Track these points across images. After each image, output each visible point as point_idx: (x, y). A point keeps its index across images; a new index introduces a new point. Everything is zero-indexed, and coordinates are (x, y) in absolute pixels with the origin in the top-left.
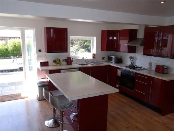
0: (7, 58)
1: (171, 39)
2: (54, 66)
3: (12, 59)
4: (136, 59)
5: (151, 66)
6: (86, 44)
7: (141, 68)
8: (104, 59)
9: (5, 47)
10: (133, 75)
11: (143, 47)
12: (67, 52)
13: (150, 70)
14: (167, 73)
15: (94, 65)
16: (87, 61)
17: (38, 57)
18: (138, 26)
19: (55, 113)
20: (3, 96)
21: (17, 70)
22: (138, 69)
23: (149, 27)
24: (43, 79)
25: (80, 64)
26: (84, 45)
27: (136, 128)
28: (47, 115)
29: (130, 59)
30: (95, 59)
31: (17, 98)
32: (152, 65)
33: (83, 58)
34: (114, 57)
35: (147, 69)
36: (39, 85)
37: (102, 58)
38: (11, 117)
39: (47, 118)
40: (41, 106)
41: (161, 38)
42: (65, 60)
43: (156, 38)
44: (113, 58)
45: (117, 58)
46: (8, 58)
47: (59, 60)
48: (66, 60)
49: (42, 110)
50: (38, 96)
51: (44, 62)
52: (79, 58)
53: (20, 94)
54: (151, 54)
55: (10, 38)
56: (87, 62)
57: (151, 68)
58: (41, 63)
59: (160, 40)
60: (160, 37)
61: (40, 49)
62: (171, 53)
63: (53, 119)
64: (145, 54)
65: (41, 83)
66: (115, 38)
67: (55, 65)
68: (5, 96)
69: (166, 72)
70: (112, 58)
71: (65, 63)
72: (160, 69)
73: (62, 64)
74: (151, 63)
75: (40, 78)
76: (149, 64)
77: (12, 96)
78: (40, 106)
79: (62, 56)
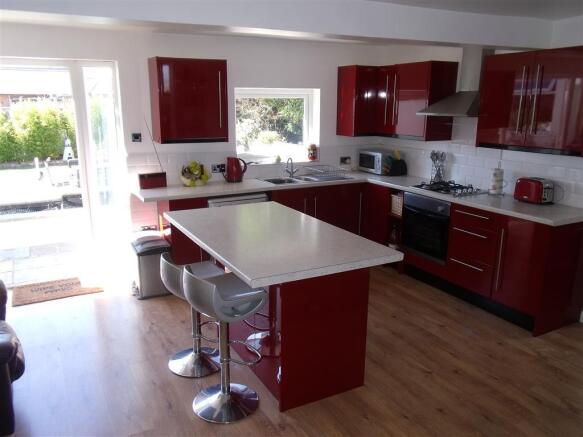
0: (13, 165)
1: (567, 93)
2: (185, 186)
3: (37, 169)
4: (452, 158)
5: (502, 180)
6: (282, 113)
7: (470, 190)
8: (348, 161)
9: (3, 128)
10: (443, 211)
11: (476, 120)
12: (226, 140)
13: (498, 195)
14: (551, 203)
15: (315, 181)
16: (292, 169)
17: (132, 157)
18: (459, 51)
19: (200, 333)
20: (22, 287)
21: (54, 205)
22: (459, 191)
23: (497, 52)
24: (149, 229)
25: (269, 181)
26: (275, 118)
27: (456, 372)
28: (171, 343)
29: (434, 161)
30: (316, 164)
31: (67, 292)
32: (505, 177)
33: (279, 160)
34: (378, 156)
35: (488, 193)
36: (140, 249)
37: (339, 160)
38: (58, 349)
39: (173, 350)
40: (148, 315)
41: (536, 91)
42: (218, 166)
43: (519, 92)
44: (376, 160)
45: (390, 157)
46: (15, 168)
47: (202, 167)
48: (223, 166)
49: (155, 328)
50: (138, 285)
51: (150, 176)
52: (264, 160)
53: (76, 279)
54: (500, 142)
55: (15, 98)
56: (292, 174)
57: (501, 187)
58: (142, 177)
59: (533, 96)
60: (532, 86)
61: (136, 132)
62: (565, 138)
63: (193, 353)
64: (481, 143)
65: (143, 242)
66: (383, 95)
67: (188, 184)
68: (26, 286)
69: (548, 200)
70: (373, 157)
71: (219, 176)
72: (531, 191)
73: (210, 180)
74: (502, 172)
75: (139, 226)
76: (495, 175)
77: (51, 287)
78: (145, 316)
79: (208, 153)
